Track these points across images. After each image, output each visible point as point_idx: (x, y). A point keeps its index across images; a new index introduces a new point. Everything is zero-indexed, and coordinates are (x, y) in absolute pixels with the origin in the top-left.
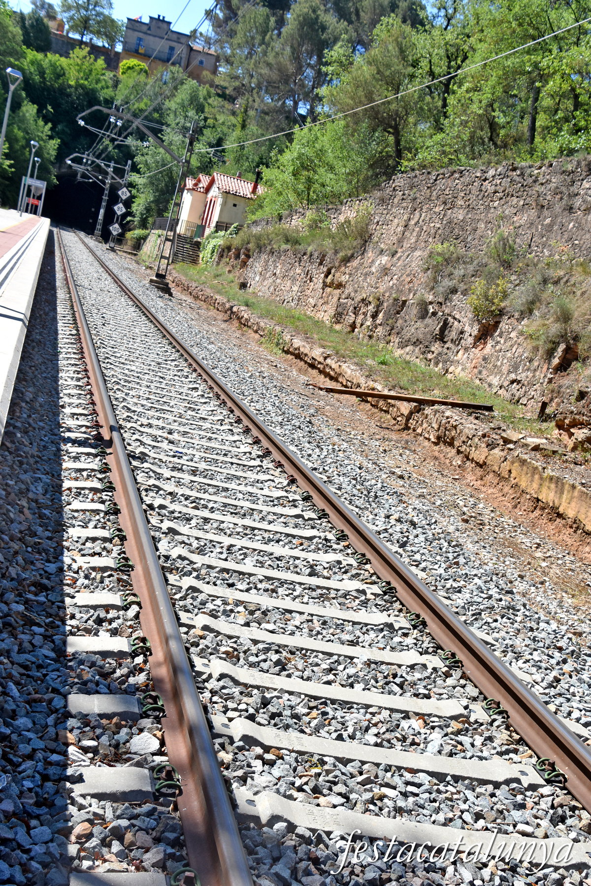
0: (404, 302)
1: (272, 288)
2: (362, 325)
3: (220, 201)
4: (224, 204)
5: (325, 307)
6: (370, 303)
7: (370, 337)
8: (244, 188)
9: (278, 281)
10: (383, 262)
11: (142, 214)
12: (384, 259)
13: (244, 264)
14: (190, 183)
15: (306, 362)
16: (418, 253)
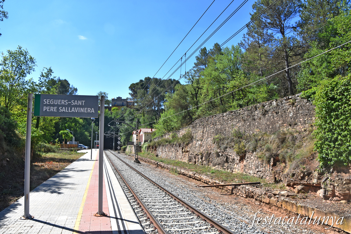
0: (210, 153)
1: (166, 155)
2: (198, 161)
3: (144, 135)
4: (145, 136)
5: (185, 158)
6: (199, 155)
7: (202, 164)
8: (149, 130)
9: (167, 153)
10: (199, 143)
11: (123, 142)
12: (199, 142)
13: (155, 150)
14: (135, 132)
15: (187, 176)
16: (209, 139)
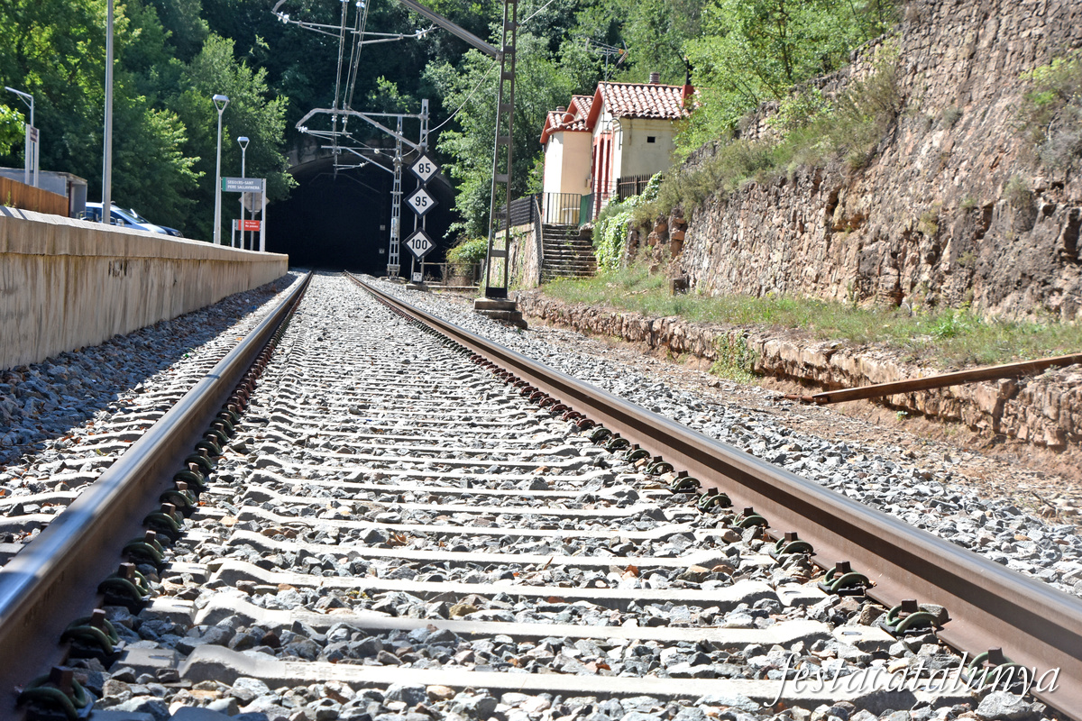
0: (989, 209)
1: (735, 272)
2: (913, 285)
3: (618, 139)
4: (628, 143)
5: (837, 274)
6: (921, 233)
7: (932, 303)
8: (668, 101)
9: (744, 253)
10: (936, 144)
12: (938, 138)
13: (679, 245)
15: (796, 379)
16: (1002, 103)
